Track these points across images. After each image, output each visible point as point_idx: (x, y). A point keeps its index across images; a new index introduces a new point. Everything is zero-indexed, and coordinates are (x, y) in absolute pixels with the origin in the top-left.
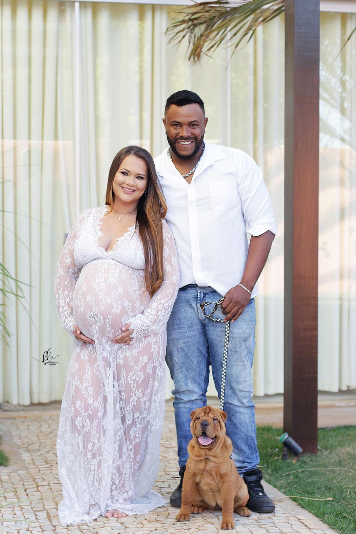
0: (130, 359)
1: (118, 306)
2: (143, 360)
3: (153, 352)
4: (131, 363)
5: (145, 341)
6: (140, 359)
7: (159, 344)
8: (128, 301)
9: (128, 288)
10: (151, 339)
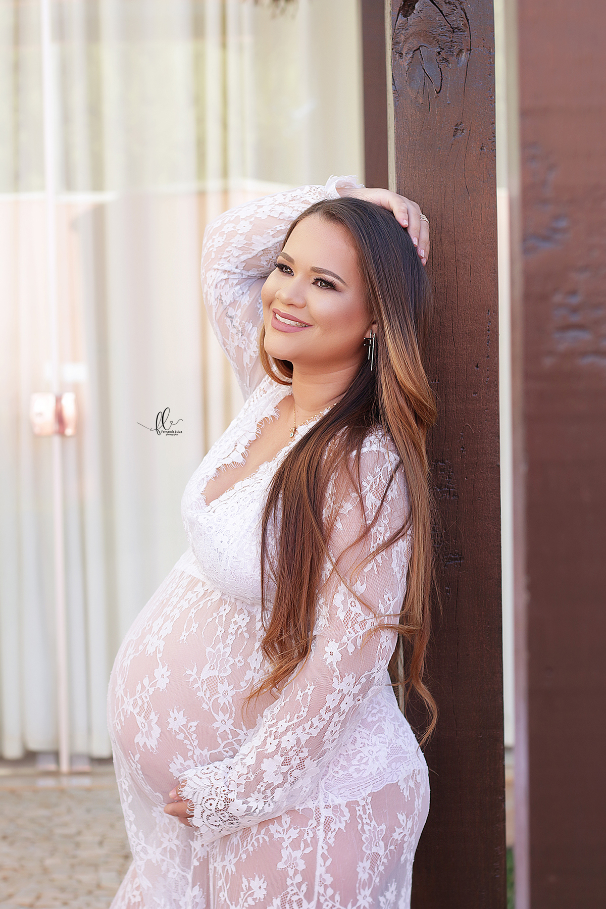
1: (151, 728)
5: (259, 832)
7: (310, 849)
8: (182, 712)
9: (188, 672)
10: (280, 830)
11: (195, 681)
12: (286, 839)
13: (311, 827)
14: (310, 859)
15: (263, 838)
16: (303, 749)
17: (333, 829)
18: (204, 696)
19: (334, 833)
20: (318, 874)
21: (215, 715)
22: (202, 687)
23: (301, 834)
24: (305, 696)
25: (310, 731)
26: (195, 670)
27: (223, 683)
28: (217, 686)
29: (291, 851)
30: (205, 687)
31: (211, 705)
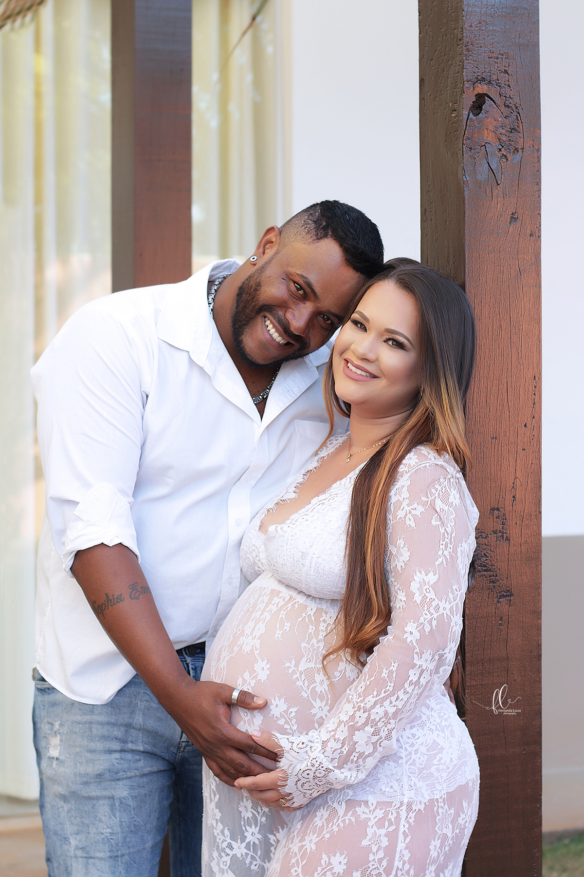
0: (296, 858)
1: (253, 716)
2: (330, 864)
3: (368, 849)
4: (296, 868)
5: (345, 814)
6: (323, 862)
7: (394, 827)
8: (283, 699)
9: (287, 665)
10: (367, 811)
11: (294, 672)
12: (372, 819)
13: (395, 808)
14: (392, 837)
15: (350, 819)
16: (390, 721)
17: (414, 810)
18: (303, 686)
19: (414, 813)
20: (398, 850)
21: (313, 702)
22: (300, 677)
23: (386, 814)
24: (391, 672)
25: (396, 703)
26: (293, 662)
27: (319, 674)
28: (314, 676)
29: (376, 829)
30: (303, 677)
31: (309, 693)
